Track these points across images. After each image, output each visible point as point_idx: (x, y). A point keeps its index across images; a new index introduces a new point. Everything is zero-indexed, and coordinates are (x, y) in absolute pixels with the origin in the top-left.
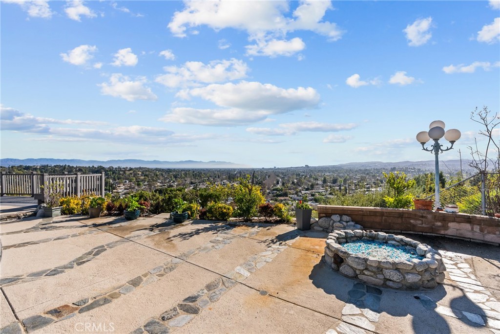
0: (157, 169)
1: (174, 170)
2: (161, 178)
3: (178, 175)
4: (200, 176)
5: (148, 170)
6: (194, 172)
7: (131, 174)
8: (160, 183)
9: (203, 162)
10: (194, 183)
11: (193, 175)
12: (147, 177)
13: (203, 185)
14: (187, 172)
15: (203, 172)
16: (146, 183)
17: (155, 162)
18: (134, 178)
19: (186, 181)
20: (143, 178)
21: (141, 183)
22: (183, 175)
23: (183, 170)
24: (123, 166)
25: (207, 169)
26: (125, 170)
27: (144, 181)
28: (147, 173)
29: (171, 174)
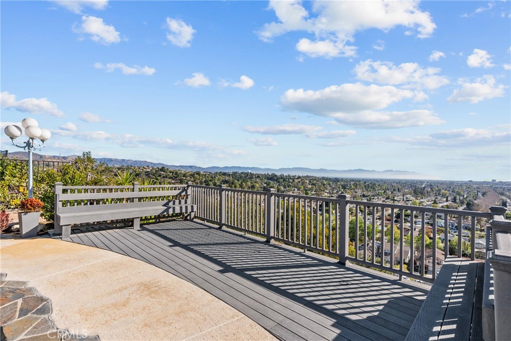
0: (323, 178)
1: (342, 180)
2: (329, 188)
3: (347, 185)
4: (374, 188)
5: (315, 179)
6: (365, 182)
7: (299, 182)
8: (328, 193)
9: (375, 171)
10: (367, 196)
11: (365, 186)
12: (314, 186)
13: (378, 198)
14: (357, 183)
15: (377, 184)
16: (313, 193)
17: (322, 170)
18: (302, 187)
19: (356, 192)
20: (310, 186)
21: (309, 192)
22: (353, 187)
23: (352, 180)
24: (292, 174)
25: (382, 180)
26: (294, 178)
27: (311, 190)
28: (315, 182)
29: (339, 183)
